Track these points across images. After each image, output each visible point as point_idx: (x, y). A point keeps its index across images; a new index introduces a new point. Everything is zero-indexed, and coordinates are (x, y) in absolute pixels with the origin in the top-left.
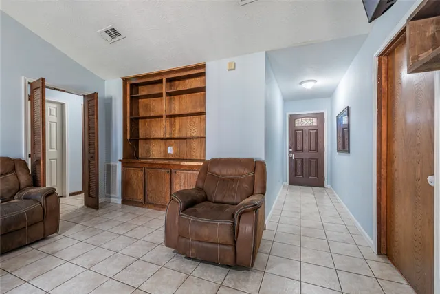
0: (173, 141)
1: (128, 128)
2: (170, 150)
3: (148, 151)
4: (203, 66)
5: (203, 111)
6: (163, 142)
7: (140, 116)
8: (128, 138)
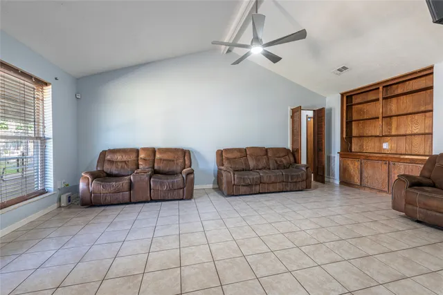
0: (389, 138)
1: (345, 129)
2: (385, 146)
3: (362, 146)
4: (432, 68)
5: (430, 109)
6: (377, 139)
7: (354, 119)
8: (344, 136)
